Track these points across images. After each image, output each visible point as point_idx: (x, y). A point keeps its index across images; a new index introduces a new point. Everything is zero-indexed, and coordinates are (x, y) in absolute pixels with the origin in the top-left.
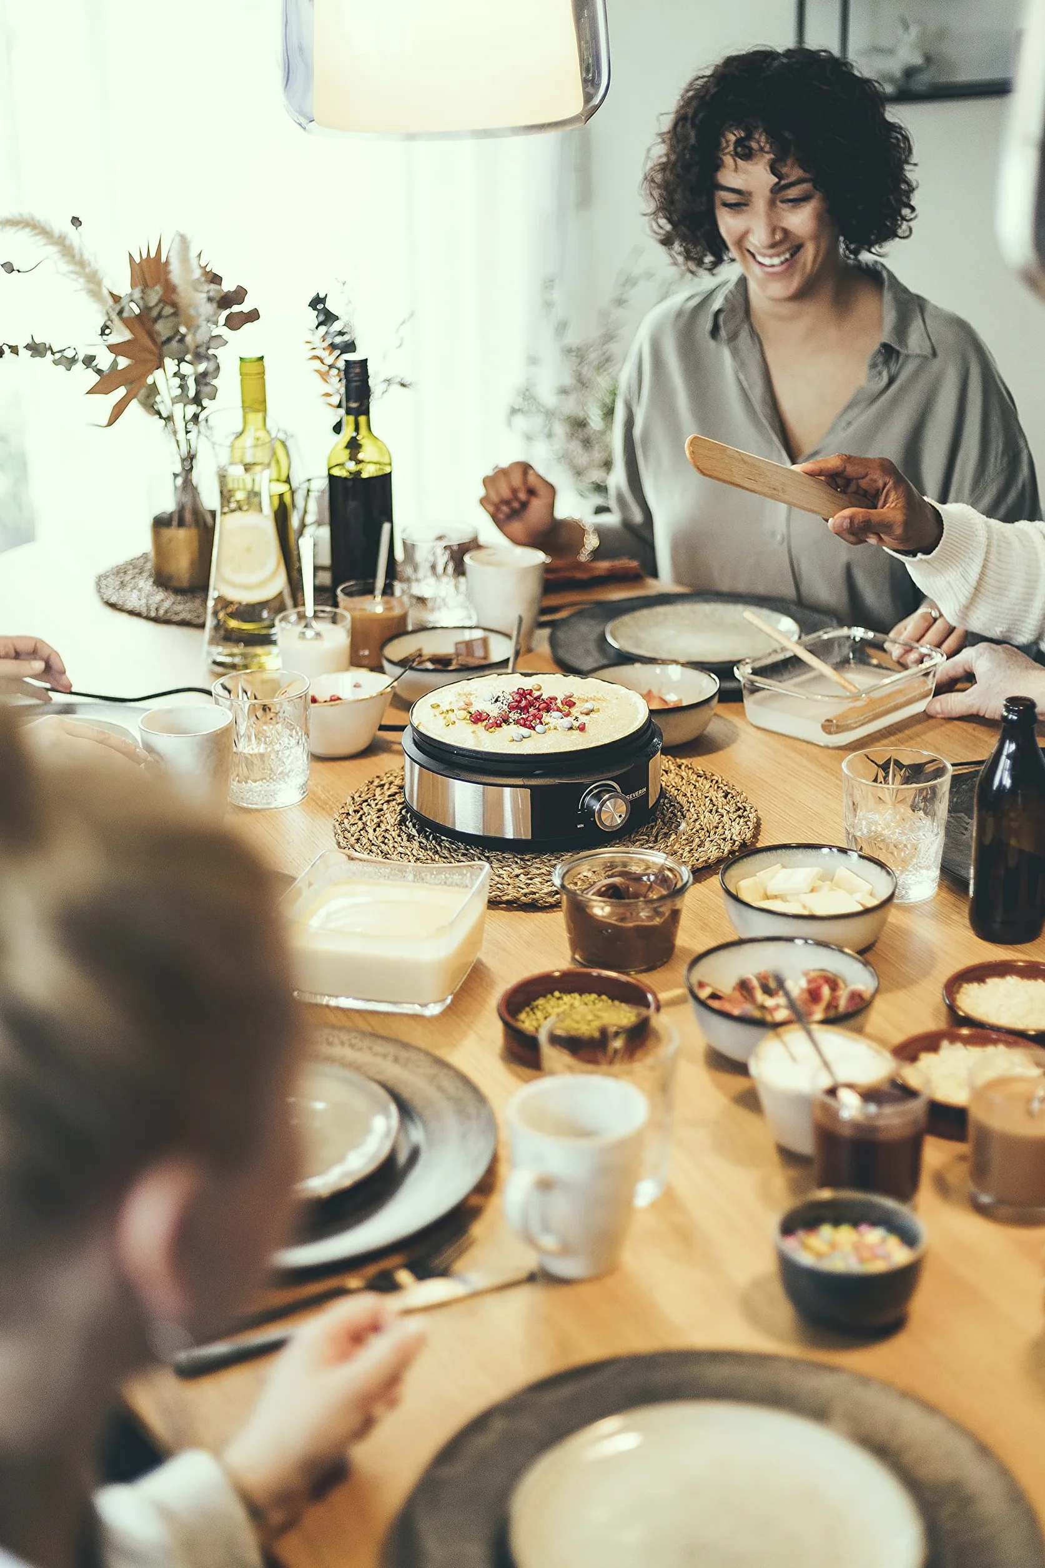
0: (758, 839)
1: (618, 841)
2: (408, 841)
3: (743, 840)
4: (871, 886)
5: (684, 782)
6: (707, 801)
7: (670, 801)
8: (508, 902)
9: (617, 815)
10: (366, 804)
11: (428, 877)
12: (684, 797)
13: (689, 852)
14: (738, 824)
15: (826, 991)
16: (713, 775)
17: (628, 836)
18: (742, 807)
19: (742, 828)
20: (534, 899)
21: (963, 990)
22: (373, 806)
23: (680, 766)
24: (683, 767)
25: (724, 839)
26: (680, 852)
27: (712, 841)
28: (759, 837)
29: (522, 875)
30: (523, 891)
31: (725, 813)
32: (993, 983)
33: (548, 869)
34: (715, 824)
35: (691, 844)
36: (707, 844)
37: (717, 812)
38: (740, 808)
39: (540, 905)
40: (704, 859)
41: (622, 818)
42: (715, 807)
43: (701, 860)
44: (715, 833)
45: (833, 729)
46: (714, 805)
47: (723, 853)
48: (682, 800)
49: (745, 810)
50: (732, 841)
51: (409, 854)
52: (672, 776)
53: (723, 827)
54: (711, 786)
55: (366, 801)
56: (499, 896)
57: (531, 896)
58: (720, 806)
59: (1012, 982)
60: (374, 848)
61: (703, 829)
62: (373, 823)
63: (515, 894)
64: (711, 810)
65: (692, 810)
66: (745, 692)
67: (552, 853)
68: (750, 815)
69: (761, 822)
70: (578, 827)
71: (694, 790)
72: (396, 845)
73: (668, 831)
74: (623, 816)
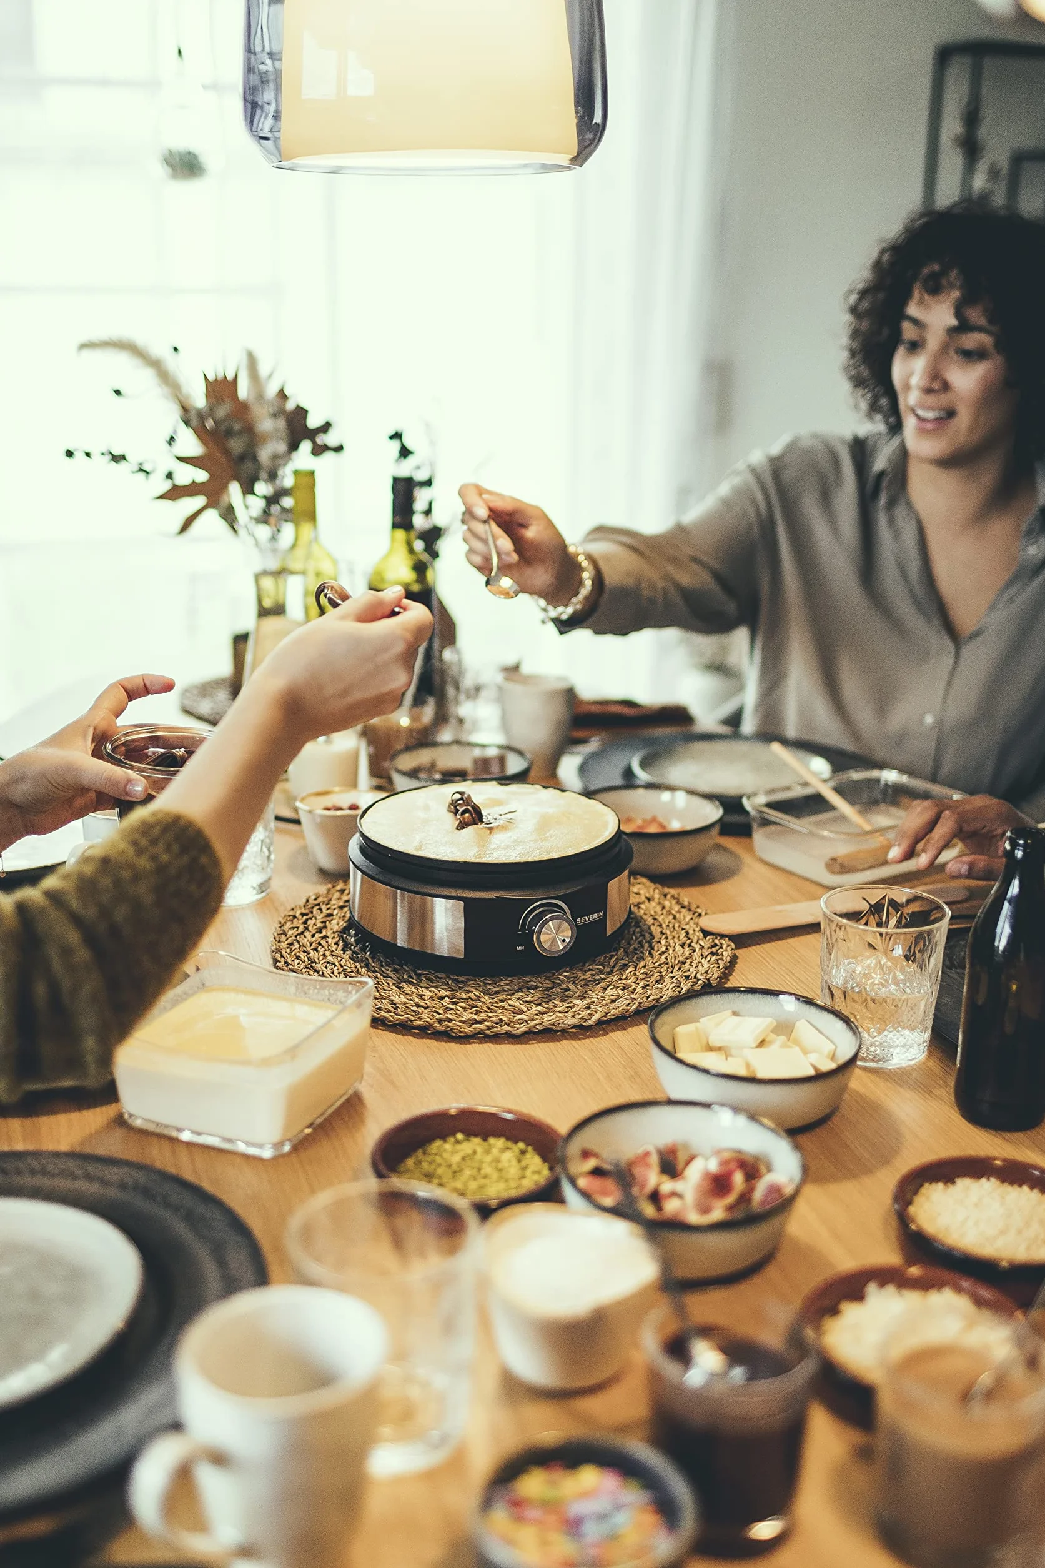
0: (728, 980)
1: (568, 969)
2: (342, 950)
3: (708, 980)
4: (834, 1047)
5: (665, 911)
6: (683, 933)
7: (642, 930)
8: (419, 1027)
9: (559, 939)
10: (317, 907)
11: (311, 991)
12: (658, 928)
13: (644, 988)
14: (709, 961)
15: (738, 1178)
16: (698, 907)
17: (581, 964)
18: (720, 945)
19: (712, 966)
20: (448, 1027)
21: (923, 1191)
22: (324, 910)
23: (665, 896)
24: (669, 897)
25: (687, 977)
26: (633, 987)
27: (673, 977)
28: (730, 978)
29: (447, 998)
30: (438, 1016)
31: (697, 947)
32: (964, 1184)
33: (477, 993)
34: (681, 959)
35: (649, 979)
36: (667, 979)
37: (690, 945)
38: (716, 945)
39: (454, 1035)
40: (655, 997)
41: (565, 944)
42: (689, 941)
43: (651, 998)
44: (680, 969)
45: (837, 868)
46: (689, 939)
47: (680, 992)
48: (656, 930)
49: (722, 948)
50: (695, 980)
51: (337, 964)
52: (653, 904)
53: (691, 963)
54: (692, 919)
55: (319, 904)
56: (411, 1021)
57: (446, 1023)
58: (695, 941)
59: (987, 1187)
60: (302, 955)
61: (667, 964)
62: (315, 927)
63: (428, 1020)
64: (684, 944)
65: (663, 942)
66: (755, 825)
67: (490, 976)
68: (724, 953)
69: (738, 961)
70: (518, 948)
71: (673, 920)
72: (327, 953)
73: (627, 962)
74: (567, 940)
